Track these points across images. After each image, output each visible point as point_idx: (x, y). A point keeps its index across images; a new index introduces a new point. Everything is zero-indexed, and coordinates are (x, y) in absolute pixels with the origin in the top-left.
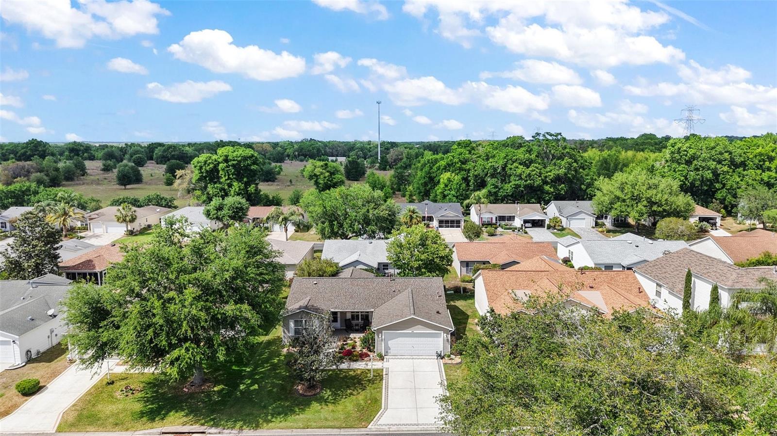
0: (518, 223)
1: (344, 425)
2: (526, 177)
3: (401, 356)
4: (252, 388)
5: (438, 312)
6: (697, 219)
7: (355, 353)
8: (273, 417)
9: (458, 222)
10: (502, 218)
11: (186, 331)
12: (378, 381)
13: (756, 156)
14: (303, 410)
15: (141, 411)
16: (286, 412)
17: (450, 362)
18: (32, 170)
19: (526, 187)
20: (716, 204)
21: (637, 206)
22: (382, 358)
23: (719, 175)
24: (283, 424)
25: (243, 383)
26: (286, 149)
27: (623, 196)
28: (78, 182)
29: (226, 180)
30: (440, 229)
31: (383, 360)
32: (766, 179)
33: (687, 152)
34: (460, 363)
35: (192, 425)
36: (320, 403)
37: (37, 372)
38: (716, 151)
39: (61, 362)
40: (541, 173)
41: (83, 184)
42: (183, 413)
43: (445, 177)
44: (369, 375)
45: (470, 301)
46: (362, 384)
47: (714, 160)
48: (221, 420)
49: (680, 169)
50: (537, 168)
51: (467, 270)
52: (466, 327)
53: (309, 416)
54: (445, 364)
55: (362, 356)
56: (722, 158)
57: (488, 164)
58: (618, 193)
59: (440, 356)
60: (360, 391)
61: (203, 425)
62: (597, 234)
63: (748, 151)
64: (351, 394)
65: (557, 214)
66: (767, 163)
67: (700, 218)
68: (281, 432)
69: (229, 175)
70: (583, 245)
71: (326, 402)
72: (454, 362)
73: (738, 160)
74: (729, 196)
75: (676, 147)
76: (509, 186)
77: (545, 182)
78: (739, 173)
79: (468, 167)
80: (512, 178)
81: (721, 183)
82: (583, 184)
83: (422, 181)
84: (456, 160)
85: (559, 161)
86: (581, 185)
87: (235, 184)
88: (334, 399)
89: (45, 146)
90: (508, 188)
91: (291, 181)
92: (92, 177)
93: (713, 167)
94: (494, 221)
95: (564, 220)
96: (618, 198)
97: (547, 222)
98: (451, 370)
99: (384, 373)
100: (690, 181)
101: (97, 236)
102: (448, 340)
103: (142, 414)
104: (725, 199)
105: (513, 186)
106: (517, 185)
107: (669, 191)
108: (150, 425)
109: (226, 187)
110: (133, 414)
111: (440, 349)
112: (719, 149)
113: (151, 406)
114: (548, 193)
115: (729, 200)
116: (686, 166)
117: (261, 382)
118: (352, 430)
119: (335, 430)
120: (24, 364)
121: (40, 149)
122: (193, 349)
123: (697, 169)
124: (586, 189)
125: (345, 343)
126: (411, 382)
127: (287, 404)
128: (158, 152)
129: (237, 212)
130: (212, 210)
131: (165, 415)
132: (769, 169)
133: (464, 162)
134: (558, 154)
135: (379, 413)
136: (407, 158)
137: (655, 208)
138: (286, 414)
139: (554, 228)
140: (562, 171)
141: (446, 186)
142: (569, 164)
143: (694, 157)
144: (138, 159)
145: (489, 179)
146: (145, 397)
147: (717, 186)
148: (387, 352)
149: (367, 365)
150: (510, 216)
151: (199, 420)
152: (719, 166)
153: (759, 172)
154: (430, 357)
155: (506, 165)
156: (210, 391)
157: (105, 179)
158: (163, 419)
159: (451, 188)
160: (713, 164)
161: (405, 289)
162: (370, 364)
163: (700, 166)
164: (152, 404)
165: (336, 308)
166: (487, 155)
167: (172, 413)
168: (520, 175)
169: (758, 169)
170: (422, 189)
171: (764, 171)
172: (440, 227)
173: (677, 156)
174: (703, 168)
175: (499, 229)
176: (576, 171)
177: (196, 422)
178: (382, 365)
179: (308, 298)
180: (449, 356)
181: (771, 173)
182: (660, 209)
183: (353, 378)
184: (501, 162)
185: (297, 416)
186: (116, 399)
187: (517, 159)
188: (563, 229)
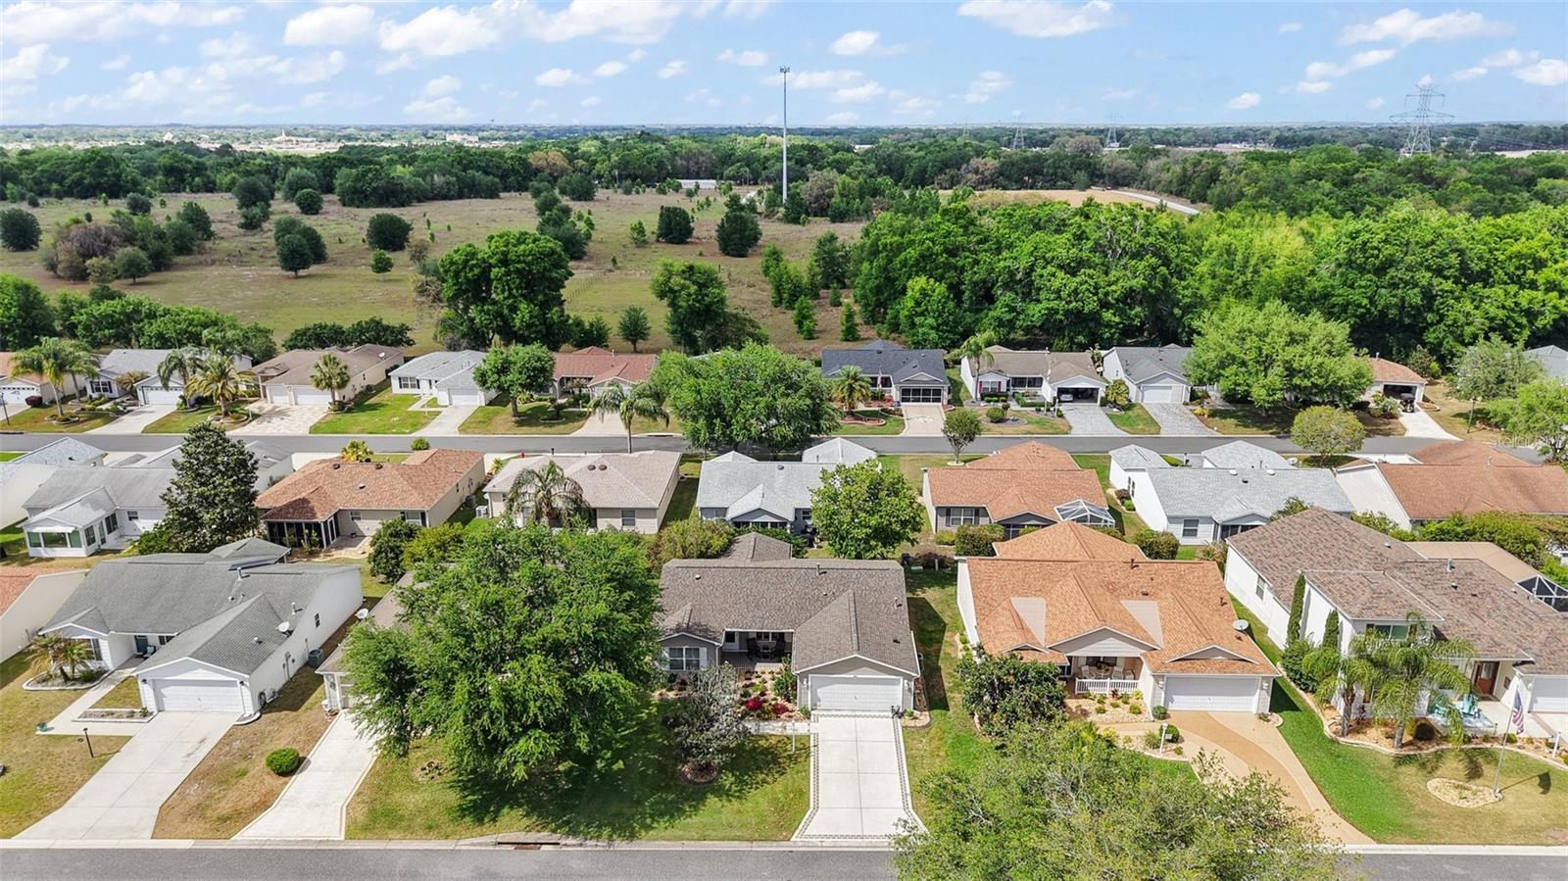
0: (1047, 392)
1: (757, 835)
2: (1069, 295)
3: (837, 712)
4: (615, 767)
5: (895, 641)
6: (1381, 388)
7: (765, 705)
8: (653, 820)
9: (938, 392)
10: (1019, 382)
11: (535, 715)
12: (802, 759)
13: (1510, 258)
14: (696, 809)
15: (460, 805)
16: (672, 811)
17: (912, 723)
18: (114, 238)
19: (1067, 313)
20: (1419, 354)
21: (1266, 376)
22: (807, 715)
23: (1433, 298)
24: (669, 832)
25: (600, 757)
26: (595, 163)
27: (1242, 355)
28: (202, 258)
29: (505, 298)
30: (903, 404)
31: (809, 719)
32: (1524, 304)
33: (1379, 250)
34: (928, 725)
35: (539, 831)
36: (719, 796)
37: (284, 731)
38: (1433, 250)
39: (314, 712)
40: (1097, 287)
41: (213, 262)
42: (521, 812)
43: (918, 283)
44: (789, 747)
45: (949, 589)
46: (780, 763)
47: (1428, 268)
48: (579, 824)
49: (1363, 283)
50: (1091, 277)
51: (947, 521)
52: (939, 650)
53: (705, 820)
54: (904, 728)
55: (778, 711)
56: (1444, 263)
57: (999, 261)
58: (1234, 349)
59: (898, 714)
60: (777, 776)
61: (554, 831)
62: (1191, 419)
63: (1498, 246)
64: (764, 781)
65: (1122, 376)
66: (1530, 273)
67: (1386, 386)
68: (666, 846)
69: (510, 290)
70: (1151, 478)
71: (728, 795)
72: (919, 723)
73: (1476, 266)
74: (1450, 339)
75: (1359, 241)
76: (1037, 309)
77: (1104, 305)
78: (1474, 294)
79: (960, 263)
80: (1043, 295)
81: (1438, 313)
82: (1177, 305)
83: (872, 283)
84: (937, 248)
85: (1133, 262)
86: (1173, 307)
87: (523, 306)
88: (739, 791)
89: (117, 166)
90: (1036, 311)
91: (614, 261)
92: (225, 244)
93: (1424, 282)
94: (1004, 389)
95: (1133, 389)
96: (1234, 358)
97: (1101, 394)
98: (913, 740)
99: (812, 744)
100: (1380, 308)
101: (280, 413)
102: (910, 690)
103: (463, 811)
104: (1440, 344)
105: (1043, 312)
106: (1052, 309)
107: (1327, 346)
108: (478, 830)
109: (506, 311)
110: (449, 810)
111: (898, 703)
112: (1441, 245)
113: (470, 798)
114: (1109, 325)
115: (1448, 347)
116: (1375, 278)
117: (628, 755)
118: (769, 843)
119: (745, 843)
120: (258, 715)
121: (109, 173)
122: (544, 740)
123: (1395, 286)
124: (1182, 317)
125: (748, 682)
126: (853, 761)
127: (671, 797)
128: (343, 177)
129: (535, 376)
130: (490, 373)
131: (497, 813)
132: (1533, 285)
133: (952, 252)
134: (1133, 247)
135: (806, 817)
136: (842, 195)
137: (1296, 381)
138: (672, 816)
139: (1115, 404)
140: (1137, 283)
141: (918, 304)
142: (1153, 269)
143: (1390, 262)
144: (306, 199)
145: (999, 292)
146: (459, 781)
147: (1430, 317)
148: (815, 705)
149: (785, 728)
150: (1034, 379)
151: (548, 824)
152: (1436, 281)
153: (1513, 288)
154: (882, 714)
155: (1032, 269)
156: (553, 773)
157: (252, 249)
158: (494, 820)
159: (927, 309)
160: (1424, 277)
161: (844, 591)
162: (789, 725)
163: (1401, 279)
164: (473, 794)
165: (733, 626)
166: (999, 242)
167: (505, 810)
168: (1059, 291)
169: (1513, 282)
170: (872, 299)
171: (1522, 287)
172: (904, 400)
173: (1359, 258)
174: (1406, 283)
175: (1014, 406)
176: (1165, 281)
177: (544, 828)
178: (807, 728)
179: (688, 607)
180: (911, 714)
181: (1534, 293)
182: (1307, 383)
183: (766, 751)
184: (1024, 263)
185: (689, 820)
186: (417, 782)
187: (1053, 258)
188: (1130, 406)
